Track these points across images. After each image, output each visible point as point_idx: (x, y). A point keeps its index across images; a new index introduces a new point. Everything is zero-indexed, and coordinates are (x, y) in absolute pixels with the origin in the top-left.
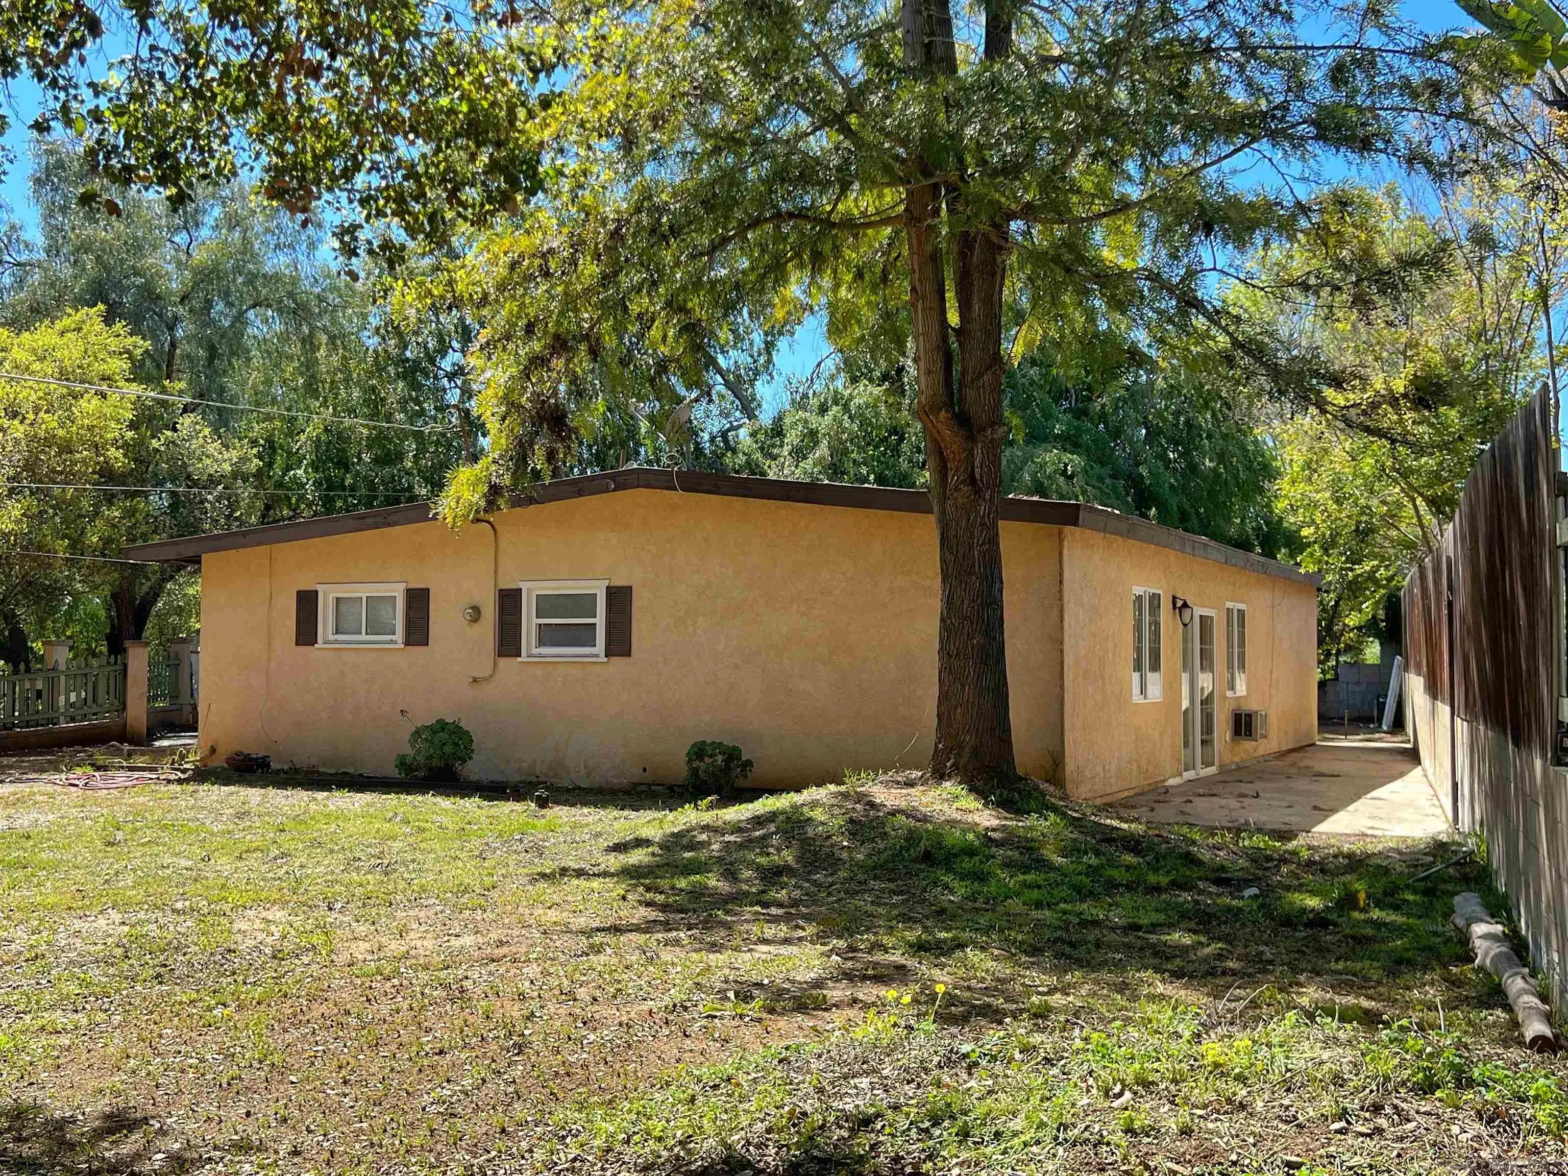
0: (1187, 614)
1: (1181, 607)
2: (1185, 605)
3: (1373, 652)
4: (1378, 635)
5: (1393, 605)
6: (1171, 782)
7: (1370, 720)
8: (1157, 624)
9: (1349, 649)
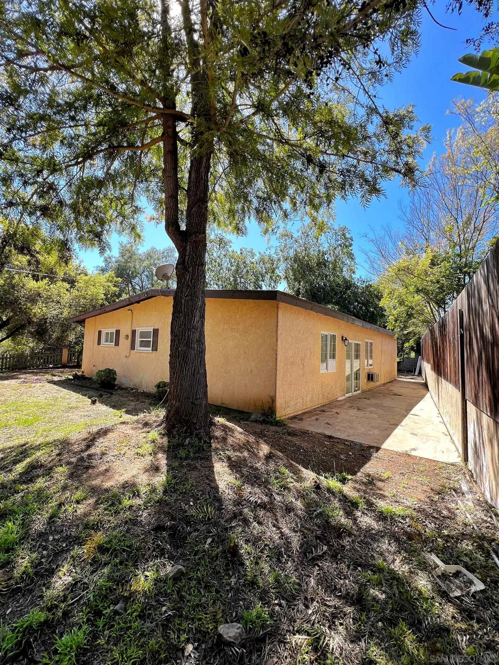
0: (346, 342)
1: (344, 340)
2: (346, 339)
3: (413, 355)
4: (414, 351)
5: (418, 344)
6: (340, 399)
7: (412, 372)
8: (334, 345)
9: (407, 354)
